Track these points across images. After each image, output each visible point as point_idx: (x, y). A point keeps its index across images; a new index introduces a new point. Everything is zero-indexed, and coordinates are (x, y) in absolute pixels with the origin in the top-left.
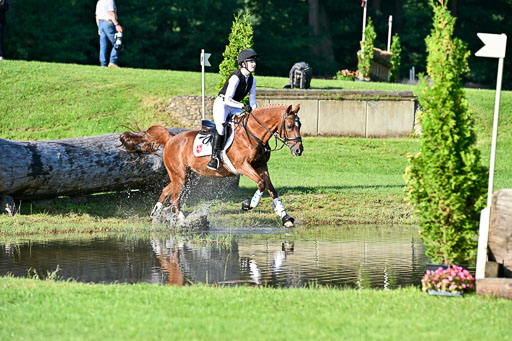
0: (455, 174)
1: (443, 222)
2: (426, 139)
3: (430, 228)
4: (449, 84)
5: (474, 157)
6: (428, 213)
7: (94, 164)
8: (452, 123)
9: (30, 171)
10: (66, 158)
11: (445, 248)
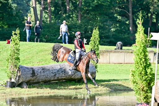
0: (144, 75)
1: (141, 90)
2: (135, 65)
3: (137, 92)
4: (142, 48)
5: (150, 70)
6: (136, 87)
7: (51, 73)
8: (143, 60)
9: (32, 75)
10: (42, 71)
11: (142, 98)
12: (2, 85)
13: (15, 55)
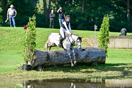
7: (64, 57)
9: (46, 59)
10: (56, 55)
12: (19, 68)
13: (31, 40)
